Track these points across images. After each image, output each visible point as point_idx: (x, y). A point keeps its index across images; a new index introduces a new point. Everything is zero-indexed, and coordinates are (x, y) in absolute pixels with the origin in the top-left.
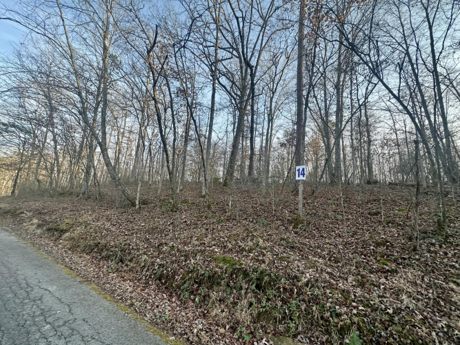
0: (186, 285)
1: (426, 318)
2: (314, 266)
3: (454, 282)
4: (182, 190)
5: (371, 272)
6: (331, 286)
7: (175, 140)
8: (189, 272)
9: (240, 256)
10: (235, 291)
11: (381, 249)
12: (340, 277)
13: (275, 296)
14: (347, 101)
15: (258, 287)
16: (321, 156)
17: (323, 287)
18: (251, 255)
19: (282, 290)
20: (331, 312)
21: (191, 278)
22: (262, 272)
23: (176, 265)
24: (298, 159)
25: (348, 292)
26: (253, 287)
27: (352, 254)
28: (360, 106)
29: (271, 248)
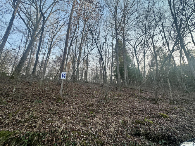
1: (104, 131)
2: (65, 121)
5: (88, 118)
6: (73, 130)
11: (91, 107)
12: (77, 124)
17: (69, 132)
18: (26, 124)
19: (46, 142)
20: (72, 144)
22: (33, 135)
24: (62, 69)
25: (80, 130)
27: (81, 111)
29: (42, 116)
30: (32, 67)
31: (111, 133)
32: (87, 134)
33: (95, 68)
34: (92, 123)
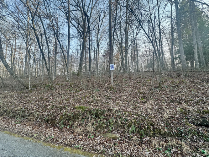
0: (62, 122)
1: (155, 115)
2: (118, 104)
3: (163, 103)
4: (55, 79)
5: (138, 103)
6: (125, 111)
7: (49, 53)
8: (63, 116)
9: (87, 105)
10: (86, 120)
11: (141, 95)
13: (103, 118)
14: (129, 37)
15: (96, 116)
16: (120, 61)
17: (122, 112)
18: (92, 104)
19: (106, 116)
20: (125, 120)
21: (64, 118)
22: (97, 110)
23: (56, 114)
24: (111, 61)
25: (131, 112)
26: (94, 117)
27: (132, 98)
28: (134, 39)
29: (101, 100)
30: (88, 64)
31: (163, 118)
32: (137, 115)
33: (148, 53)
34: (142, 108)
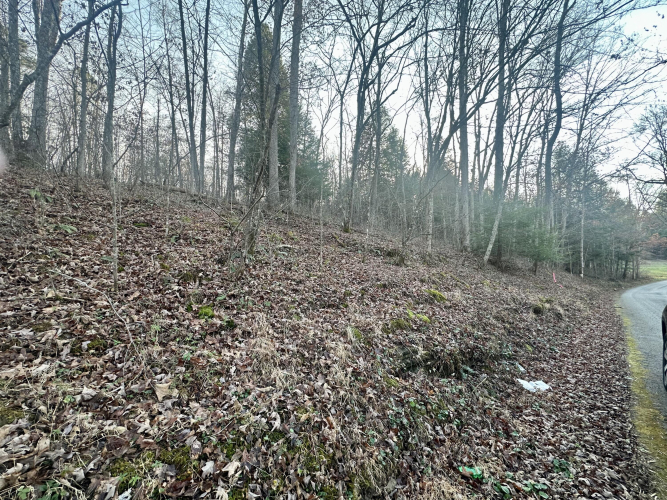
32: (237, 444)
